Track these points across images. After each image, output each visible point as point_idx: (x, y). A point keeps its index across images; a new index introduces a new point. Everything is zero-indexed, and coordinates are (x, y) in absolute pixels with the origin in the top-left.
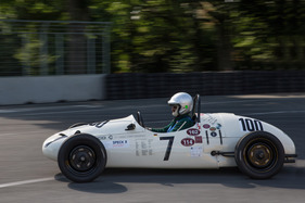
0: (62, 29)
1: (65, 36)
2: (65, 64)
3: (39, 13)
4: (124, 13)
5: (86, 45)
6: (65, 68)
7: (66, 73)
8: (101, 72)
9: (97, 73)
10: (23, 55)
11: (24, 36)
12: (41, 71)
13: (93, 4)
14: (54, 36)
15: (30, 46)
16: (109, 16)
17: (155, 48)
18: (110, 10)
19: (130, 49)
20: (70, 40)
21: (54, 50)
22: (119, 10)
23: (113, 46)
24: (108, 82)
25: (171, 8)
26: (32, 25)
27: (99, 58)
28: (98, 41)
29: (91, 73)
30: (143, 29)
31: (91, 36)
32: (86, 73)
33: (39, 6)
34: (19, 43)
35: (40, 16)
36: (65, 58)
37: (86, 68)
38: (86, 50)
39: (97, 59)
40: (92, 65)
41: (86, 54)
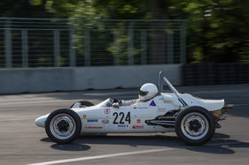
0: (146, 26)
1: (148, 32)
2: (148, 55)
3: (127, 13)
5: (166, 39)
6: (148, 59)
7: (148, 63)
8: (179, 63)
9: (175, 63)
10: (114, 49)
11: (115, 32)
12: (129, 61)
13: (172, 5)
14: (139, 32)
15: (119, 41)
16: (185, 15)
17: (224, 41)
18: (187, 9)
19: (203, 43)
20: (151, 35)
21: (140, 44)
22: (195, 9)
23: (188, 40)
24: (184, 71)
25: (239, 7)
26: (121, 23)
27: (177, 50)
28: (177, 36)
29: (170, 63)
30: (214, 25)
31: (170, 32)
32: (166, 63)
33: (127, 8)
34: (111, 38)
35: (127, 16)
36: (148, 51)
38: (166, 43)
39: (174, 51)
40: (171, 56)
41: (166, 47)
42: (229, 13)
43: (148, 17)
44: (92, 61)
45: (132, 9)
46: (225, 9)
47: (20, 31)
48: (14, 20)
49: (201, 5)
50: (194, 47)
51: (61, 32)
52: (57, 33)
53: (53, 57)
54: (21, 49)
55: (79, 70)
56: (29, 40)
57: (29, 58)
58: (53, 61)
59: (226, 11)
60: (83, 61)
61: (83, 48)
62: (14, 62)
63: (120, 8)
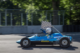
3: (45, 8)
5: (58, 17)
8: (62, 25)
10: (40, 20)
11: (41, 14)
13: (60, 6)
16: (64, 9)
17: (77, 18)
19: (70, 18)
20: (53, 15)
21: (49, 18)
23: (65, 17)
26: (43, 12)
28: (61, 16)
30: (74, 13)
31: (59, 14)
32: (58, 25)
33: (45, 6)
34: (40, 16)
36: (52, 21)
37: (58, 23)
38: (58, 18)
43: (52, 9)
44: (33, 24)
45: (47, 7)
46: (77, 7)
47: (10, 14)
48: (8, 10)
49: (70, 6)
50: (67, 20)
51: (23, 14)
52: (22, 14)
53: (21, 22)
54: (10, 19)
55: (29, 27)
56: (13, 17)
57: (13, 22)
58: (21, 24)
59: (77, 8)
60: (31, 24)
61: (31, 19)
62: (7, 24)
63: (43, 6)
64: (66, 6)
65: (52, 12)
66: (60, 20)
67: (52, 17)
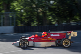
1: (3, 16)
2: (3, 23)
4: (19, 10)
5: (9, 18)
6: (3, 25)
7: (3, 26)
8: (13, 26)
14: (0, 16)
16: (15, 11)
17: (27, 20)
19: (21, 20)
21: (1, 20)
24: (15, 28)
29: (11, 26)
30: (24, 15)
31: (10, 16)
32: (9, 26)
39: (12, 22)
40: (11, 23)
41: (9, 21)
42: (28, 11)
43: (3, 11)
50: (18, 21)
64: (17, 9)
65: (3, 14)
66: (12, 21)
67: (3, 18)
